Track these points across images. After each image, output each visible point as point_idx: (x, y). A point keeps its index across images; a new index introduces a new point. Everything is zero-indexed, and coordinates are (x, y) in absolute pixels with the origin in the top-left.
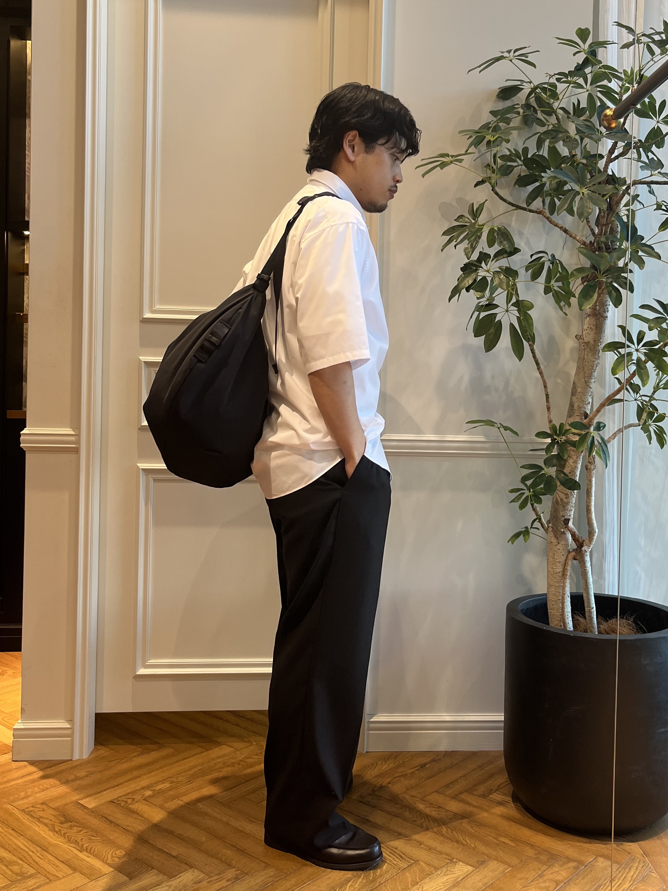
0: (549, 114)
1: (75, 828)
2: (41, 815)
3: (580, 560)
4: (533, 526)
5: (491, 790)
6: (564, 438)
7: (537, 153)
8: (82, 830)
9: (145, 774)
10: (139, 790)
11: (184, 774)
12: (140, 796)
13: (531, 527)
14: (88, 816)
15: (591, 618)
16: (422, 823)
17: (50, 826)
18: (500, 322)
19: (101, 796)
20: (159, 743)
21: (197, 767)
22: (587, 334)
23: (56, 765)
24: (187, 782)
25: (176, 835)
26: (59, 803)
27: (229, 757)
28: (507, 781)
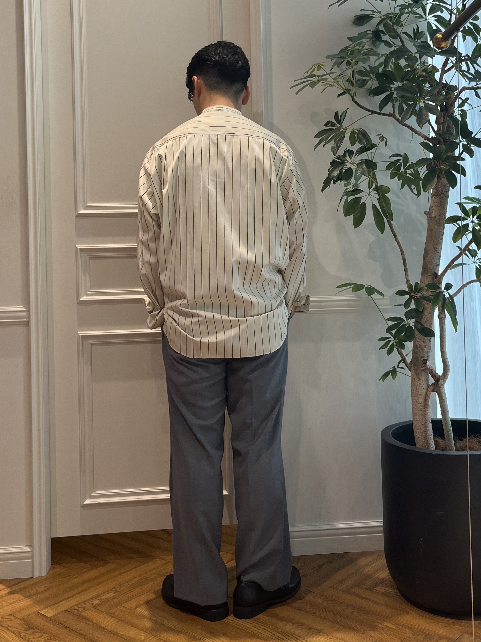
0: (394, 37)
1: (37, 634)
2: (9, 625)
3: (438, 393)
4: (399, 367)
5: (376, 583)
6: (419, 295)
7: (385, 69)
8: (43, 635)
9: (93, 587)
10: (89, 600)
11: (125, 584)
12: (90, 605)
13: (398, 367)
14: (47, 623)
15: (449, 439)
16: (320, 614)
17: (17, 633)
18: (364, 203)
19: (57, 606)
20: (104, 560)
21: (135, 578)
22: (433, 210)
23: (20, 582)
24: (128, 591)
25: (119, 635)
26: (23, 614)
27: (162, 568)
28: (389, 576)
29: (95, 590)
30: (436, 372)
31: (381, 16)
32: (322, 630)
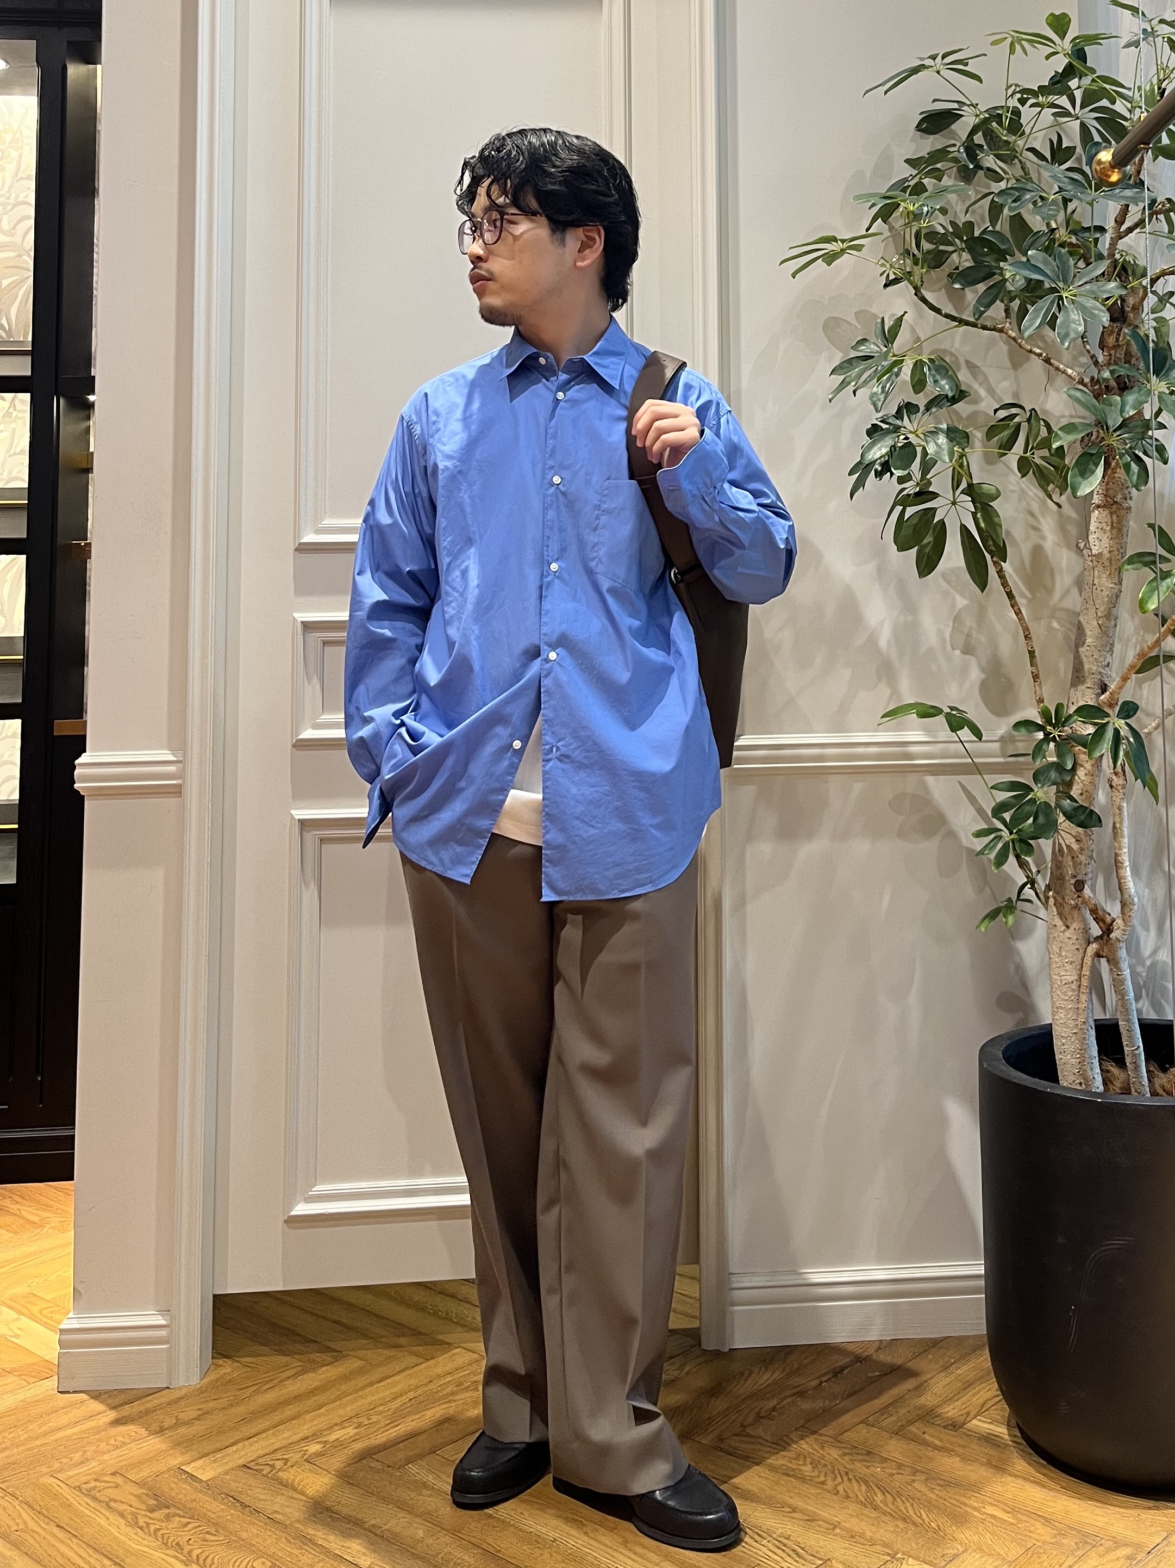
0: (1009, 160)
1: (177, 1519)
2: (112, 1496)
3: (1111, 957)
4: (1021, 898)
5: (968, 1413)
6: (1065, 730)
7: (990, 228)
8: (189, 1523)
9: (308, 1412)
10: (297, 1442)
11: (381, 1408)
12: (299, 1455)
13: (1018, 899)
14: (200, 1495)
15: (1137, 1068)
16: (837, 1485)
17: (130, 1517)
18: (942, 523)
19: (222, 1456)
20: (334, 1351)
21: (406, 1393)
22: (1096, 540)
23: (140, 1398)
24: (388, 1425)
25: (367, 1527)
26: (145, 1472)
27: (468, 1372)
28: (997, 1396)
29: (312, 1420)
30: (1104, 911)
31: (978, 113)
32: (839, 1523)
